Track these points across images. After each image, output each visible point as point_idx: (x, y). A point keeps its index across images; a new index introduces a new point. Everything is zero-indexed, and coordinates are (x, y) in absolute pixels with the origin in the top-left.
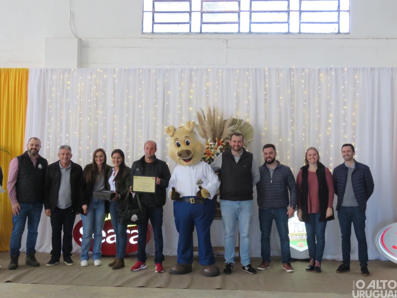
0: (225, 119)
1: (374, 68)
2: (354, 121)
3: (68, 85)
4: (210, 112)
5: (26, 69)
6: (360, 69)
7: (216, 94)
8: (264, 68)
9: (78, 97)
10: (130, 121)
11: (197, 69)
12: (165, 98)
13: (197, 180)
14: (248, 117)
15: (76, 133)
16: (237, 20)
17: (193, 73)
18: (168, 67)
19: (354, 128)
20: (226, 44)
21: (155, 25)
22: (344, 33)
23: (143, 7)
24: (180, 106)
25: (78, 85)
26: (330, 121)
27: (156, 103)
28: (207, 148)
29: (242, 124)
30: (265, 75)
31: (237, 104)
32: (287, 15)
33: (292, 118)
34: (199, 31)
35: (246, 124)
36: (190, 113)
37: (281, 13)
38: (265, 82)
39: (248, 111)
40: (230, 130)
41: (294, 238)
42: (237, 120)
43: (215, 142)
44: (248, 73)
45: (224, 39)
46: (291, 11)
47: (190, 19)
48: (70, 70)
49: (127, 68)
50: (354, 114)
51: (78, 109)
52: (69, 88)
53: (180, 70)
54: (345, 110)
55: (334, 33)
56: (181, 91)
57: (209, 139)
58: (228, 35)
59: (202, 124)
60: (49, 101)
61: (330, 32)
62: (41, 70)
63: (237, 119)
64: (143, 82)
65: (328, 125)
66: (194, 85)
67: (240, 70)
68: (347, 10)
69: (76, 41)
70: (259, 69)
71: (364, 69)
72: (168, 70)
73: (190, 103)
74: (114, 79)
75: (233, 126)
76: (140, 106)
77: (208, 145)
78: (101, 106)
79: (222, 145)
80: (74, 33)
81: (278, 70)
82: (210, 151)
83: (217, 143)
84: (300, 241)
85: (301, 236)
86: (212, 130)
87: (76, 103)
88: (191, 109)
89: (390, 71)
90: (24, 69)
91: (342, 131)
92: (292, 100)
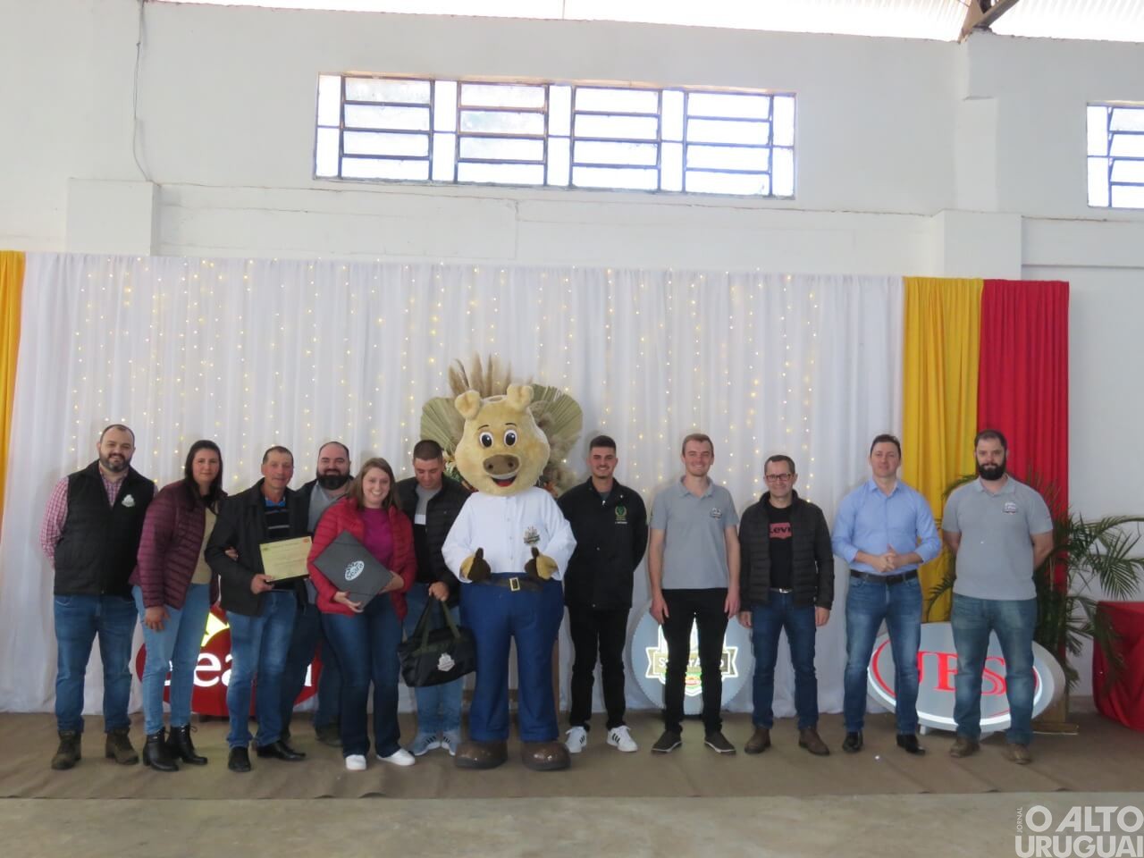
1: (851, 277)
2: (808, 395)
3: (126, 297)
4: (480, 369)
5: (18, 253)
6: (819, 278)
7: (492, 326)
8: (606, 270)
9: (151, 326)
10: (283, 387)
11: (448, 268)
12: (370, 333)
13: (526, 533)
14: (567, 382)
15: (145, 414)
17: (438, 277)
18: (378, 260)
19: (807, 411)
20: (515, 211)
21: (345, 160)
22: (782, 196)
23: (317, 116)
24: (405, 353)
25: (154, 297)
27: (347, 345)
29: (555, 400)
30: (607, 285)
31: (543, 351)
32: (656, 149)
33: (669, 386)
34: (451, 178)
35: (564, 398)
36: (429, 372)
37: (642, 145)
38: (607, 302)
39: (568, 369)
42: (543, 389)
44: (567, 280)
45: (510, 199)
46: (665, 141)
47: (431, 149)
49: (276, 259)
50: (807, 379)
51: (153, 357)
52: (128, 303)
53: (407, 267)
54: (786, 370)
55: (761, 195)
56: (408, 318)
58: (520, 190)
60: (78, 334)
61: (752, 193)
62: (58, 258)
63: (543, 385)
64: (317, 295)
65: (750, 403)
66: (439, 305)
67: (549, 272)
68: (788, 145)
69: (148, 189)
70: (593, 270)
71: (828, 278)
72: (379, 266)
73: (430, 346)
74: (245, 284)
75: (536, 403)
76: (308, 352)
78: (212, 349)
80: (144, 170)
81: (637, 275)
87: (147, 340)
89: (886, 285)
90: (12, 253)
91: (780, 418)
92: (668, 344)
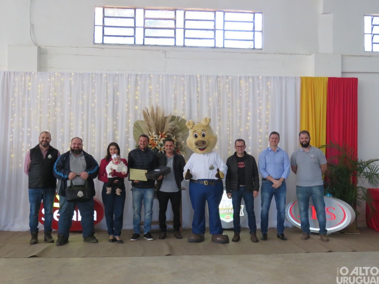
0: (165, 116)
1: (282, 77)
2: (267, 118)
3: (29, 86)
4: (153, 110)
6: (271, 78)
7: (157, 95)
8: (197, 76)
9: (38, 96)
10: (85, 117)
11: (142, 75)
12: (115, 98)
13: (210, 166)
14: (184, 114)
15: (36, 127)
16: (173, 36)
17: (138, 78)
18: (117, 72)
19: (267, 124)
20: (165, 55)
22: (258, 49)
23: (95, 22)
24: (127, 105)
25: (39, 86)
26: (249, 118)
27: (107, 102)
28: (153, 140)
29: (179, 121)
30: (197, 80)
31: (175, 104)
32: (214, 32)
33: (219, 116)
34: (142, 43)
35: (183, 120)
36: (136, 111)
37: (209, 31)
38: (197, 86)
39: (184, 110)
40: (171, 125)
41: (222, 212)
42: (175, 117)
43: (159, 134)
44: (183, 79)
45: (163, 51)
46: (217, 30)
47: (135, 33)
48: (30, 73)
49: (81, 73)
50: (267, 113)
51: (39, 107)
52: (30, 88)
53: (127, 75)
54: (260, 109)
55: (251, 48)
56: (128, 93)
57: (153, 132)
58: (166, 47)
59: (147, 120)
60: (12, 99)
61: (248, 47)
62: (5, 73)
64: (96, 85)
65: (247, 121)
66: (139, 88)
67: (177, 76)
68: (260, 30)
69: (36, 49)
70: (192, 75)
71: (274, 77)
72: (117, 75)
73: (136, 102)
74: (71, 81)
75: (173, 122)
76: (93, 105)
77: (153, 137)
78: (59, 104)
79: (164, 137)
80: (34, 41)
81: (208, 77)
82: (155, 142)
83: (160, 136)
84: (227, 214)
85: (228, 210)
86: (156, 125)
87: (37, 101)
88: (136, 107)
89: (294, 79)
91: (258, 126)
92: (219, 101)
